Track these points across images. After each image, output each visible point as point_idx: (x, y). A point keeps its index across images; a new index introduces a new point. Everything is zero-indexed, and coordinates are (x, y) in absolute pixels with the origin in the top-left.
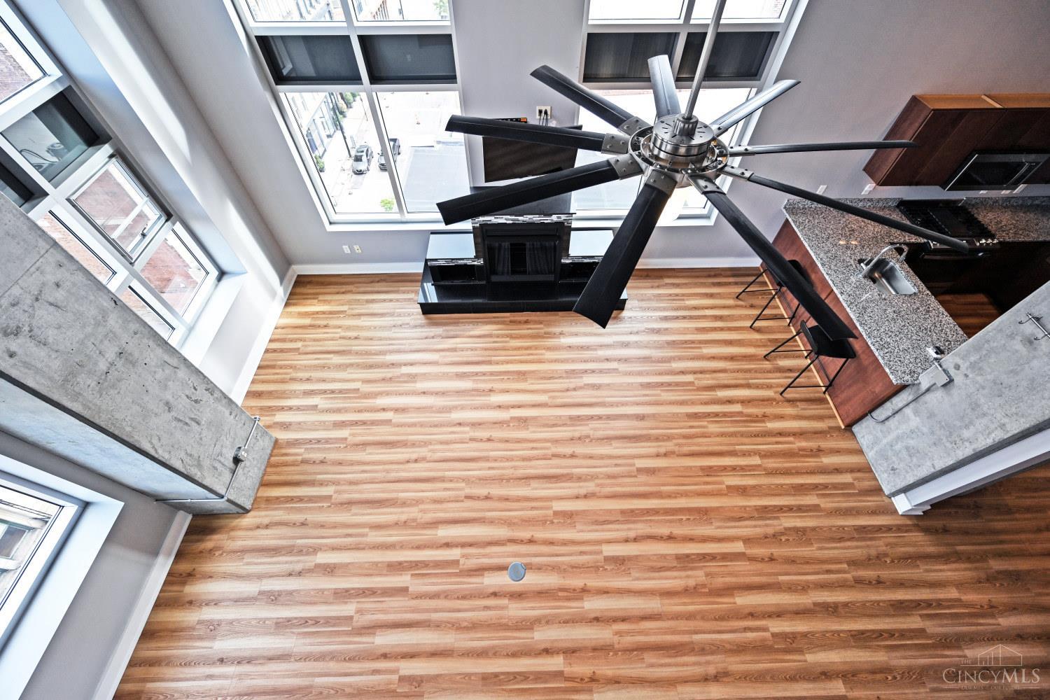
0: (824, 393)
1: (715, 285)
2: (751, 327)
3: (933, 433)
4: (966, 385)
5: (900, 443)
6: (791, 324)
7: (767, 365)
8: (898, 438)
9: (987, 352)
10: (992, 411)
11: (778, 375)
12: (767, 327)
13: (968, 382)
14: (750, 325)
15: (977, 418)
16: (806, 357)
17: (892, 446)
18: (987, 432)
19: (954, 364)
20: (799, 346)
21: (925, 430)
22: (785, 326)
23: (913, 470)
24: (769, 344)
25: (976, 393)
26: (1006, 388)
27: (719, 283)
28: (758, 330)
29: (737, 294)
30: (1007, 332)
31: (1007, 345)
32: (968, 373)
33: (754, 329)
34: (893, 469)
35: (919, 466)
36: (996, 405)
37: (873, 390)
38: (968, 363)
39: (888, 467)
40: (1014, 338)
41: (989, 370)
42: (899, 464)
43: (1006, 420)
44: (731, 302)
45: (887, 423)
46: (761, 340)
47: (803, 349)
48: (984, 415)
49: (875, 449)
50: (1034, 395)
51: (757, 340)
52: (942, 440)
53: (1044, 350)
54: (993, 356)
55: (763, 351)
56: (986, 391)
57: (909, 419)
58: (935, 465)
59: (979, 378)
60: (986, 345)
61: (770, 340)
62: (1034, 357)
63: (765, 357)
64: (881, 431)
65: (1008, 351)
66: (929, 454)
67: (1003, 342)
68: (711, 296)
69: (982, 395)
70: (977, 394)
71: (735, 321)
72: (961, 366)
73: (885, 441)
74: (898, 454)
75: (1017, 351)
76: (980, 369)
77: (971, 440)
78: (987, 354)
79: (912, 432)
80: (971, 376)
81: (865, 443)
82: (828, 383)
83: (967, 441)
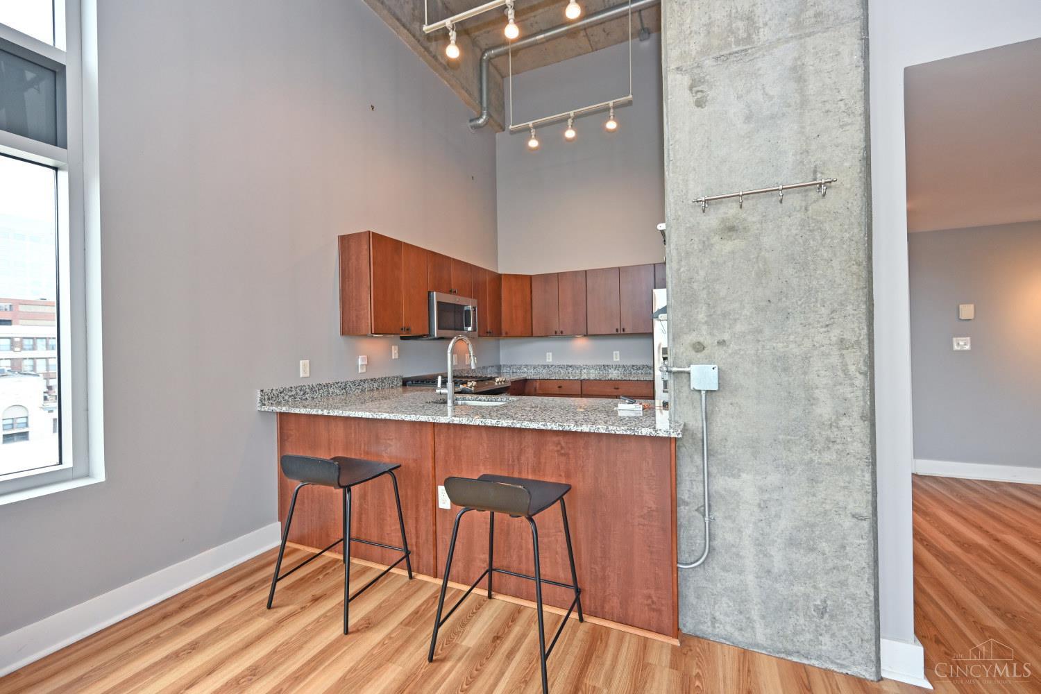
0: (581, 620)
1: (189, 623)
2: (346, 632)
3: (789, 468)
4: (735, 353)
5: (773, 551)
6: (413, 574)
7: (452, 671)
8: (761, 545)
9: (705, 292)
10: (807, 344)
11: (492, 667)
12: (380, 607)
13: (733, 347)
14: (342, 630)
15: (805, 373)
16: (490, 597)
17: (769, 572)
18: (840, 373)
19: (690, 349)
20: (460, 591)
21: (774, 479)
22: (408, 584)
23: (845, 568)
24: (412, 630)
25: (760, 348)
26: (780, 300)
27: (203, 612)
28: (368, 625)
29: (266, 602)
30: (696, 247)
31: (714, 259)
32: (719, 337)
33: (358, 631)
34: (822, 612)
35: (843, 547)
36: (799, 330)
37: (645, 511)
38: (704, 328)
39: (811, 617)
40: (712, 245)
41: (736, 305)
42: (815, 587)
43: (835, 333)
44: (262, 623)
45: (717, 543)
46: (389, 637)
47: (467, 588)
48: (806, 358)
49: (755, 614)
50: (815, 270)
51: (382, 643)
52: (812, 461)
53: (754, 219)
54: (717, 287)
55: (417, 652)
56: (767, 332)
57: (736, 493)
58: (857, 511)
59: (739, 328)
60: (695, 286)
61: (408, 622)
62: (757, 237)
63: (431, 660)
64: (724, 569)
65: (725, 262)
66: (828, 507)
67: (706, 262)
68: (194, 647)
69: (770, 340)
70: (763, 347)
71: (301, 647)
72: (701, 339)
73: (750, 579)
74: (792, 572)
75: (733, 252)
76: (725, 315)
77: (842, 411)
78: (709, 293)
79: (763, 506)
80: (726, 337)
81: (728, 628)
82: (570, 595)
83: (838, 419)
